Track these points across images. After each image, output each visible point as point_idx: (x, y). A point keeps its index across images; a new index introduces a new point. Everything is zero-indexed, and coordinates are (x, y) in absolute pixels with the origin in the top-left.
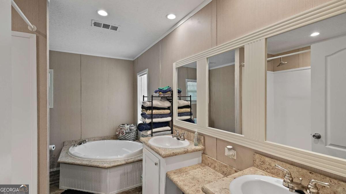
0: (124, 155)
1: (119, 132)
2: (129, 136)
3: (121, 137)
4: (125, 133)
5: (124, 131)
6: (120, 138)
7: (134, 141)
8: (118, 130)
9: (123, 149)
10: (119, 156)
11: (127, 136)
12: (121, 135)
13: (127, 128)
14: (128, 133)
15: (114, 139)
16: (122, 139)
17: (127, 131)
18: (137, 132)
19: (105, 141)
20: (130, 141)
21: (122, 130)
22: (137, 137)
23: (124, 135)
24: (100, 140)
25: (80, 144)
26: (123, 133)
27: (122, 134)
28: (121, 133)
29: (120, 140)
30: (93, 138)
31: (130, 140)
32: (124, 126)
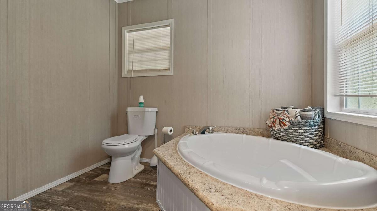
0: (286, 185)
1: (272, 120)
2: (301, 134)
3: (279, 133)
4: (287, 123)
5: (287, 120)
6: (275, 134)
7: (315, 147)
8: (271, 116)
9: (283, 161)
10: (265, 181)
11: (295, 133)
12: (277, 127)
13: (294, 114)
14: (298, 125)
15: (263, 135)
16: (280, 137)
17: (293, 120)
18: (324, 127)
19: (245, 135)
20: (303, 147)
21: (281, 117)
22: (323, 139)
23: (286, 127)
24: (237, 133)
25: (202, 133)
26: (282, 123)
27: (280, 125)
28: (278, 121)
29: (277, 139)
30: (224, 127)
31: (301, 144)
32: (286, 109)
